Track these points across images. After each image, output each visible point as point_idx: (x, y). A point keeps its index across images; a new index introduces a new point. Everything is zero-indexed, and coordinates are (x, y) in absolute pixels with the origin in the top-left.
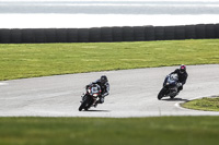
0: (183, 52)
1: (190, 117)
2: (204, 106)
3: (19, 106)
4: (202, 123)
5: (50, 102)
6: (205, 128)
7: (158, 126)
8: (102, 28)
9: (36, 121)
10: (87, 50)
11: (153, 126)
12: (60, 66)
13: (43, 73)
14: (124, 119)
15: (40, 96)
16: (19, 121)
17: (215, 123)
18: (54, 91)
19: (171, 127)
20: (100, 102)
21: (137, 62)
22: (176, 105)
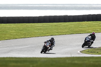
1: (85, 57)
2: (91, 52)
3: (6, 53)
4: (91, 60)
5: (21, 50)
6: (92, 62)
7: (70, 62)
9: (14, 59)
10: (37, 26)
11: (68, 61)
12: (25, 34)
13: (17, 37)
15: (16, 48)
16: (6, 59)
17: (97, 60)
18: (22, 46)
19: (76, 62)
20: (51, 49)
21: (60, 32)
22: (79, 52)
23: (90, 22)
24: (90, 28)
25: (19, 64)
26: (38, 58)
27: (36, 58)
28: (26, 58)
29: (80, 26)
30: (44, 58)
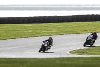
0: (71, 28)
1: (74, 58)
2: (81, 53)
4: (80, 60)
5: (10, 51)
6: (81, 63)
8: (34, 17)
9: (4, 60)
10: (27, 27)
11: (57, 62)
12: (15, 35)
13: (7, 38)
14: (44, 59)
15: (6, 49)
17: (86, 60)
19: (66, 62)
20: (49, 49)
21: (50, 33)
22: (68, 52)
23: (79, 23)
24: (79, 28)
25: (9, 65)
26: (28, 59)
27: (25, 59)
28: (16, 59)
29: (69, 27)
30: (33, 59)
